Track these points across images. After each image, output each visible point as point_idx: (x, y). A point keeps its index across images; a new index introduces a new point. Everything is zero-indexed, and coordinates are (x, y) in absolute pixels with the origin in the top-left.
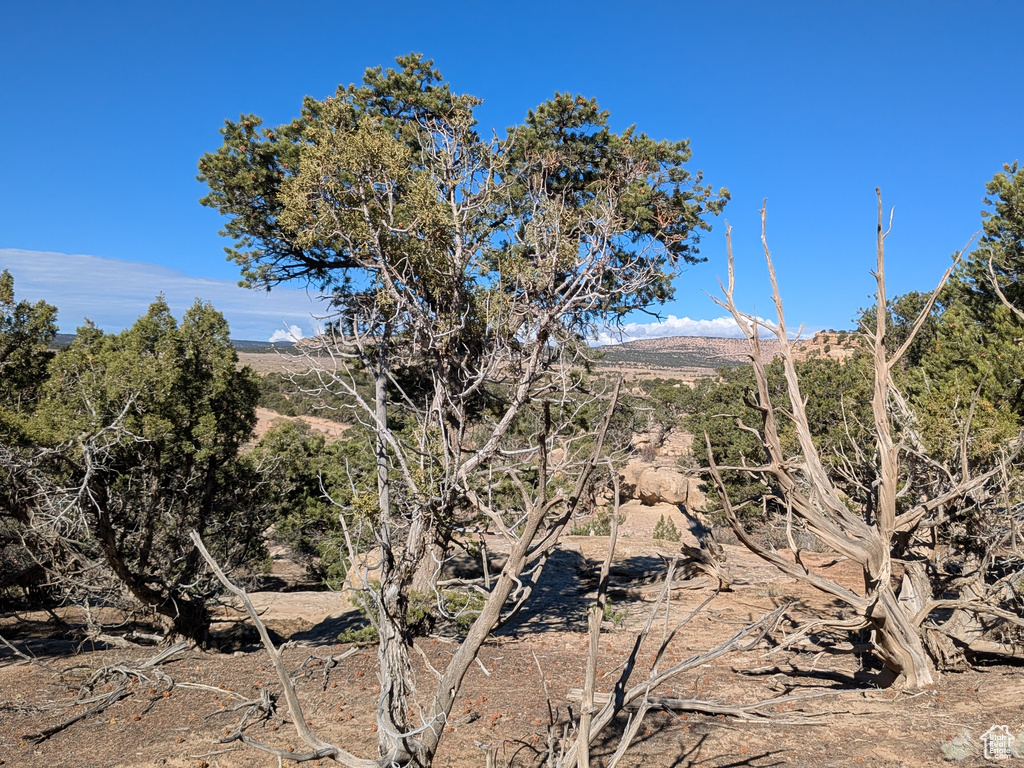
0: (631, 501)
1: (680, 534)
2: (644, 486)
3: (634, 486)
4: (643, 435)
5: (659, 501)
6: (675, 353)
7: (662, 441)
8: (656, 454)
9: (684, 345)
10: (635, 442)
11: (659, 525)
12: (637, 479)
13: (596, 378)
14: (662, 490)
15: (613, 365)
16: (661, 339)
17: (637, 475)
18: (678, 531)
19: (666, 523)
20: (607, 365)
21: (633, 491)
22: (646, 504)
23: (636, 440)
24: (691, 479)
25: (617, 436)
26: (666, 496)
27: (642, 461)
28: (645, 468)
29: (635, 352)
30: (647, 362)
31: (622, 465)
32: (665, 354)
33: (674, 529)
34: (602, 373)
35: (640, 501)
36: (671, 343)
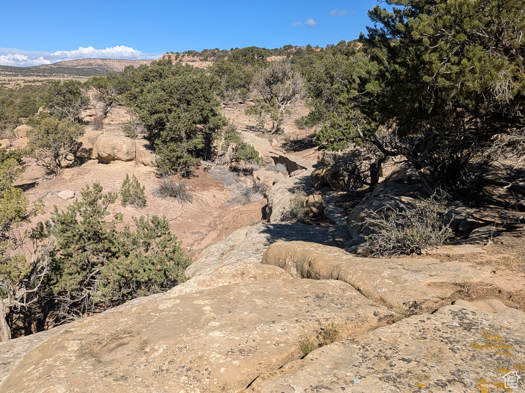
0: (90, 161)
1: (144, 188)
2: (102, 149)
3: (91, 150)
4: (88, 111)
5: (114, 159)
6: (85, 68)
7: (106, 114)
8: (102, 124)
9: (90, 64)
10: (82, 116)
11: (125, 182)
12: (93, 144)
13: (41, 83)
14: (115, 151)
15: (50, 76)
16: (76, 60)
17: (93, 141)
18: (141, 187)
19: (131, 181)
20: (46, 76)
21: (91, 154)
22: (103, 163)
23: (84, 115)
24: (137, 141)
25: (69, 112)
26: (120, 155)
27: (93, 130)
28: (98, 135)
29: (62, 68)
30: (70, 74)
31: (80, 134)
32: (80, 69)
33: (138, 185)
34: (44, 81)
35: (97, 161)
36: (83, 62)
